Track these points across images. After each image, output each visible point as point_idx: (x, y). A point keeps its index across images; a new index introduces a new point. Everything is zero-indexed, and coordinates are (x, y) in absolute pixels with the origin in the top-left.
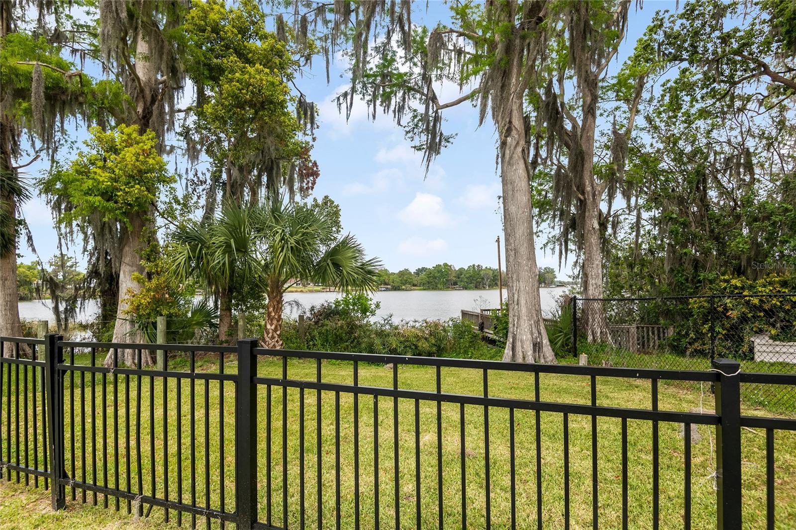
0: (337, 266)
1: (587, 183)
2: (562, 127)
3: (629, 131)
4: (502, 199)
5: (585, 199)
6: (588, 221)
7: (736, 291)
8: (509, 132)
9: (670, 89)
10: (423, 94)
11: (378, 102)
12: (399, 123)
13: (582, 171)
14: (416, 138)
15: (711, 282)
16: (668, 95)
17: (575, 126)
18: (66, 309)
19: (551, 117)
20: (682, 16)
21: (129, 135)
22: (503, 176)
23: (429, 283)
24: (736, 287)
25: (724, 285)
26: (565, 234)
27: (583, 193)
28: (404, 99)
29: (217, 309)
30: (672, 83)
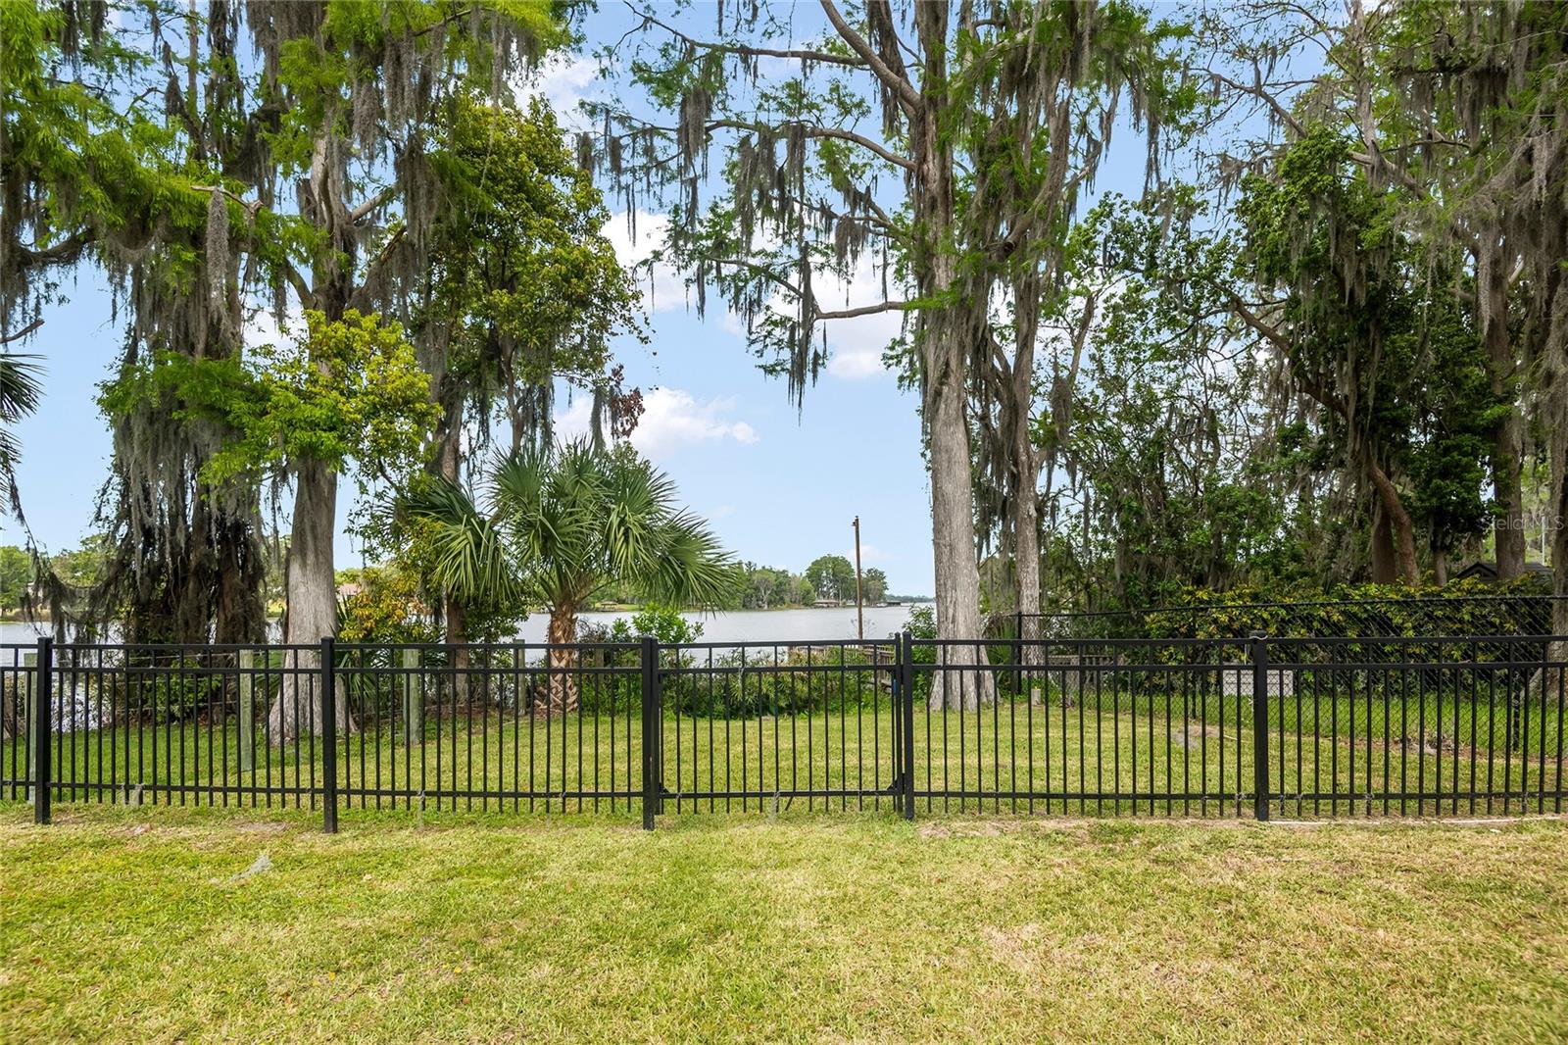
1: (1022, 450)
3: (1072, 376)
5: (1019, 473)
6: (1022, 505)
7: (1202, 606)
8: (944, 377)
9: (1116, 307)
10: (790, 288)
12: (749, 326)
13: (1016, 431)
14: (767, 353)
15: (1171, 594)
17: (1006, 366)
20: (1138, 207)
24: (1202, 601)
25: (1187, 598)
27: (1017, 465)
28: (759, 292)
30: (1116, 300)
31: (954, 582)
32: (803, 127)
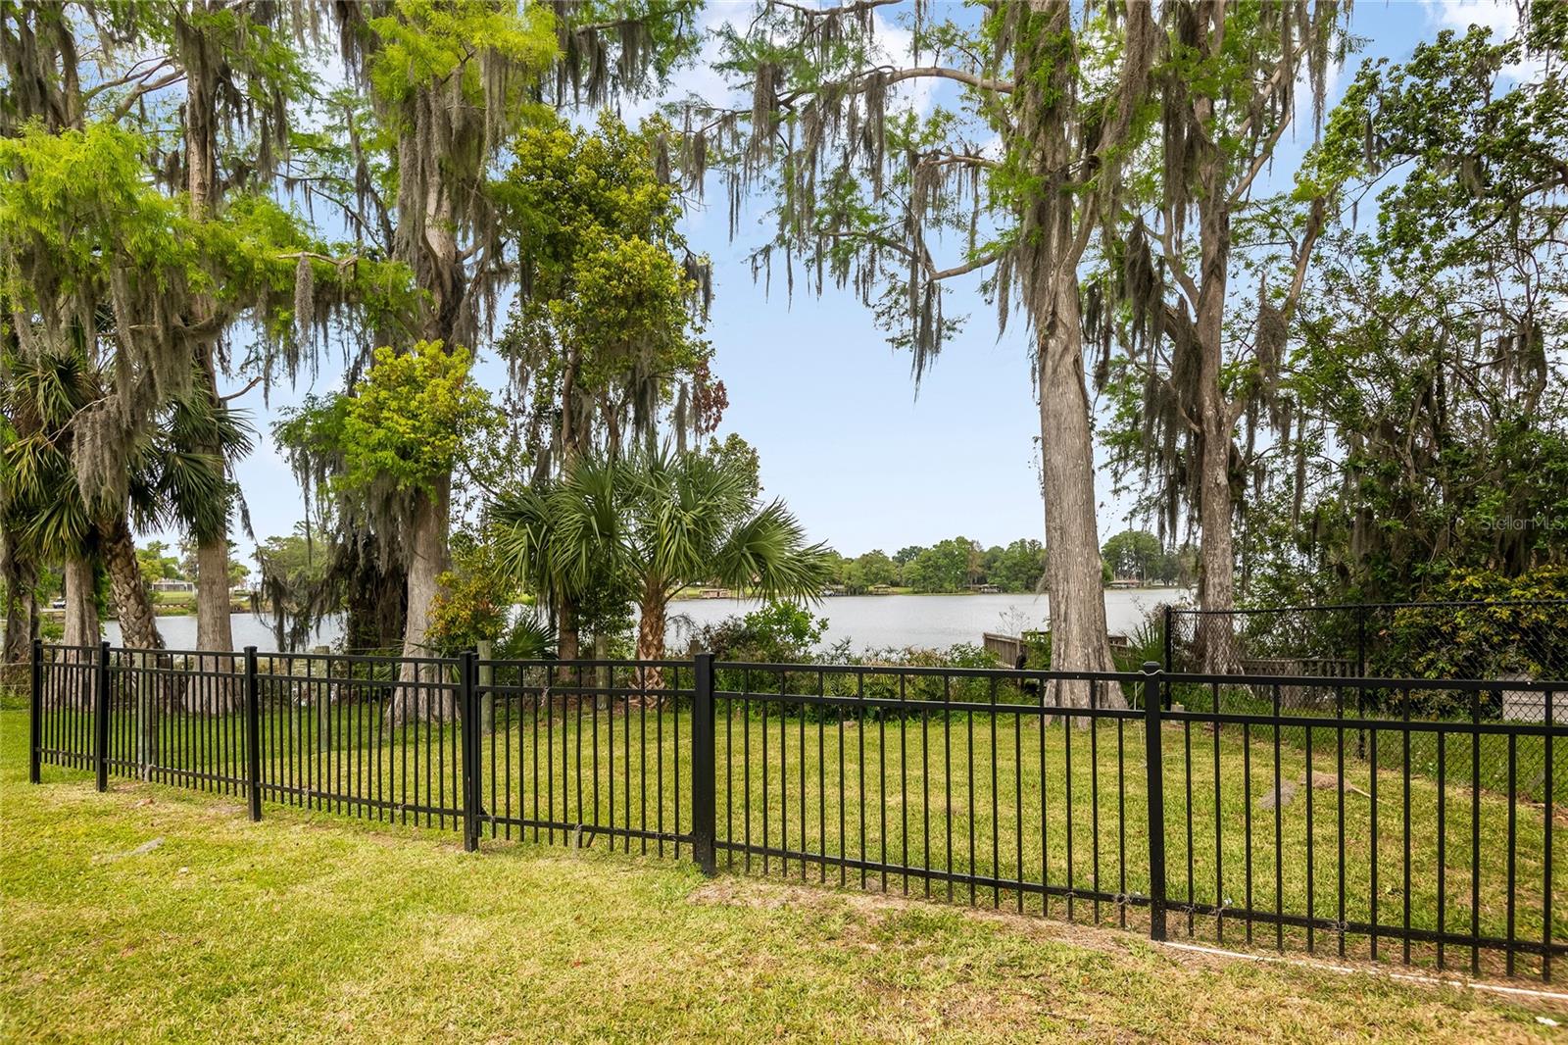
0: (760, 558)
1: (1208, 403)
2: (1160, 304)
3: (1290, 303)
4: (1040, 442)
5: (1203, 432)
6: (1207, 471)
7: (1476, 596)
8: (1052, 327)
9: (1396, 204)
10: (905, 251)
11: (827, 265)
12: (866, 301)
13: (1198, 381)
14: (895, 325)
15: (1437, 579)
16: (1393, 215)
18: (294, 629)
19: (1139, 286)
20: (1412, 71)
21: (433, 358)
22: (1042, 403)
23: (925, 578)
24: (1476, 590)
25: (1453, 585)
26: (1172, 491)
27: (1199, 421)
28: (872, 260)
29: (555, 629)
30: (1400, 194)
31: (1066, 572)
32: (881, 75)
